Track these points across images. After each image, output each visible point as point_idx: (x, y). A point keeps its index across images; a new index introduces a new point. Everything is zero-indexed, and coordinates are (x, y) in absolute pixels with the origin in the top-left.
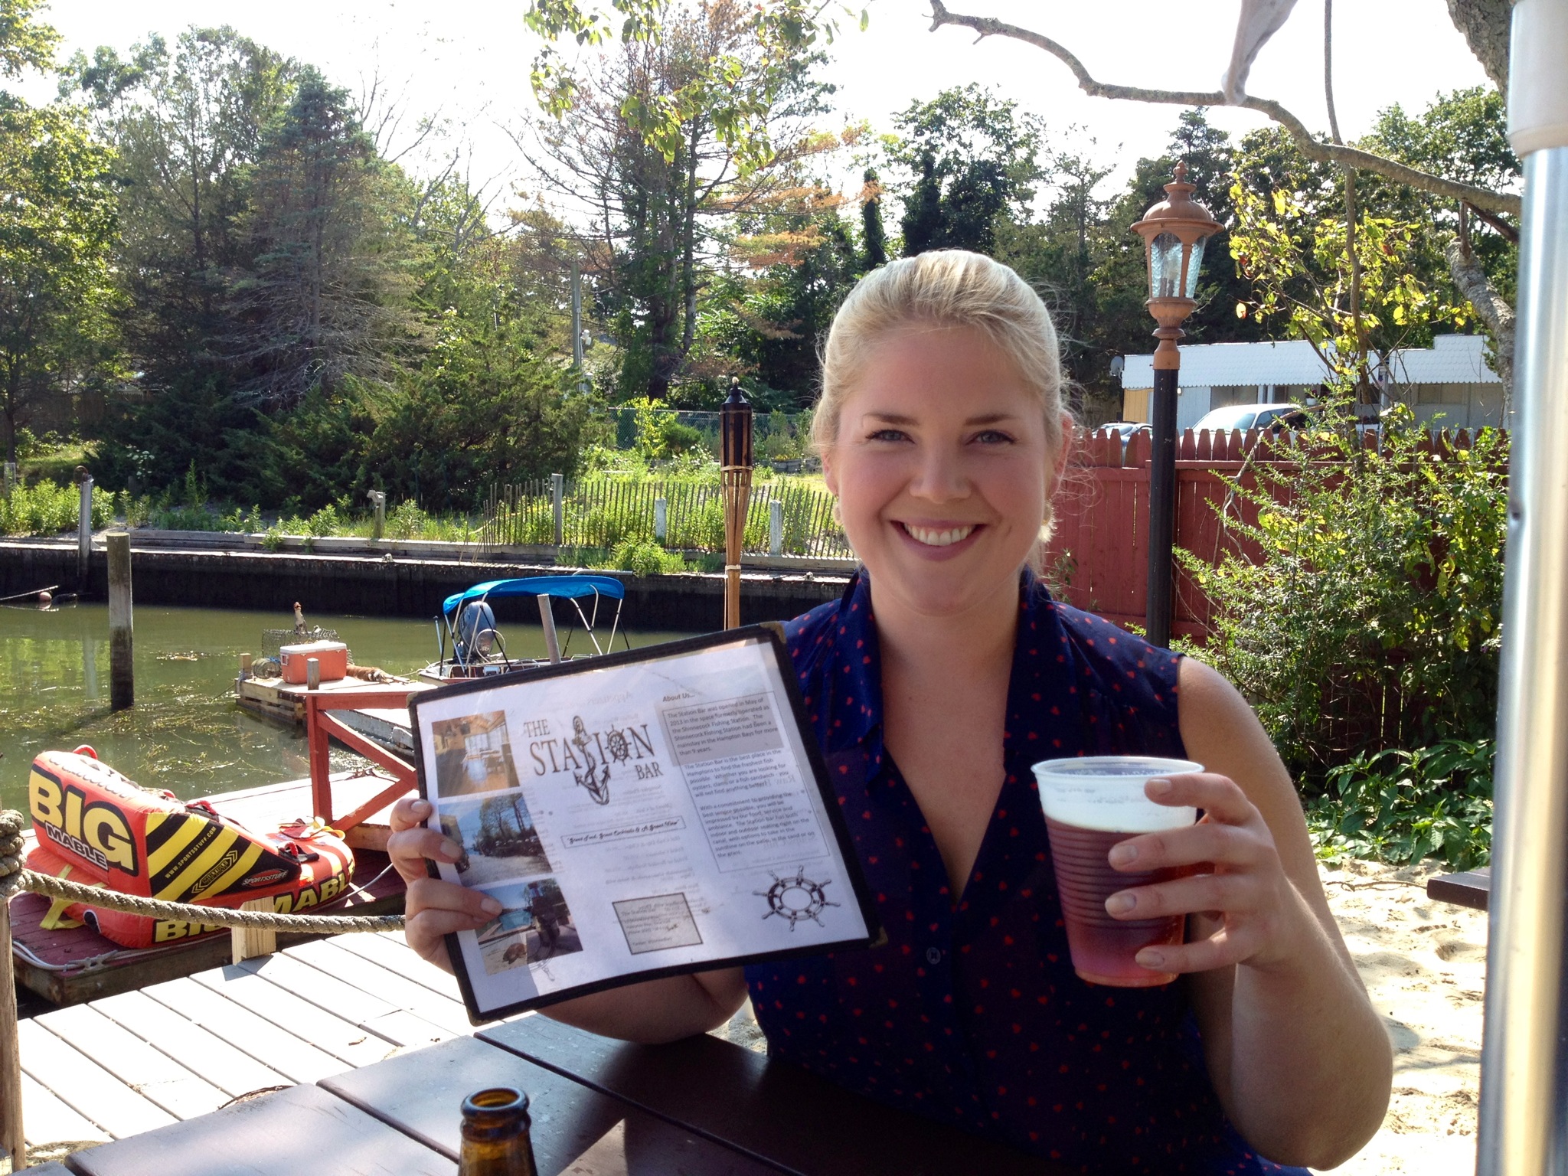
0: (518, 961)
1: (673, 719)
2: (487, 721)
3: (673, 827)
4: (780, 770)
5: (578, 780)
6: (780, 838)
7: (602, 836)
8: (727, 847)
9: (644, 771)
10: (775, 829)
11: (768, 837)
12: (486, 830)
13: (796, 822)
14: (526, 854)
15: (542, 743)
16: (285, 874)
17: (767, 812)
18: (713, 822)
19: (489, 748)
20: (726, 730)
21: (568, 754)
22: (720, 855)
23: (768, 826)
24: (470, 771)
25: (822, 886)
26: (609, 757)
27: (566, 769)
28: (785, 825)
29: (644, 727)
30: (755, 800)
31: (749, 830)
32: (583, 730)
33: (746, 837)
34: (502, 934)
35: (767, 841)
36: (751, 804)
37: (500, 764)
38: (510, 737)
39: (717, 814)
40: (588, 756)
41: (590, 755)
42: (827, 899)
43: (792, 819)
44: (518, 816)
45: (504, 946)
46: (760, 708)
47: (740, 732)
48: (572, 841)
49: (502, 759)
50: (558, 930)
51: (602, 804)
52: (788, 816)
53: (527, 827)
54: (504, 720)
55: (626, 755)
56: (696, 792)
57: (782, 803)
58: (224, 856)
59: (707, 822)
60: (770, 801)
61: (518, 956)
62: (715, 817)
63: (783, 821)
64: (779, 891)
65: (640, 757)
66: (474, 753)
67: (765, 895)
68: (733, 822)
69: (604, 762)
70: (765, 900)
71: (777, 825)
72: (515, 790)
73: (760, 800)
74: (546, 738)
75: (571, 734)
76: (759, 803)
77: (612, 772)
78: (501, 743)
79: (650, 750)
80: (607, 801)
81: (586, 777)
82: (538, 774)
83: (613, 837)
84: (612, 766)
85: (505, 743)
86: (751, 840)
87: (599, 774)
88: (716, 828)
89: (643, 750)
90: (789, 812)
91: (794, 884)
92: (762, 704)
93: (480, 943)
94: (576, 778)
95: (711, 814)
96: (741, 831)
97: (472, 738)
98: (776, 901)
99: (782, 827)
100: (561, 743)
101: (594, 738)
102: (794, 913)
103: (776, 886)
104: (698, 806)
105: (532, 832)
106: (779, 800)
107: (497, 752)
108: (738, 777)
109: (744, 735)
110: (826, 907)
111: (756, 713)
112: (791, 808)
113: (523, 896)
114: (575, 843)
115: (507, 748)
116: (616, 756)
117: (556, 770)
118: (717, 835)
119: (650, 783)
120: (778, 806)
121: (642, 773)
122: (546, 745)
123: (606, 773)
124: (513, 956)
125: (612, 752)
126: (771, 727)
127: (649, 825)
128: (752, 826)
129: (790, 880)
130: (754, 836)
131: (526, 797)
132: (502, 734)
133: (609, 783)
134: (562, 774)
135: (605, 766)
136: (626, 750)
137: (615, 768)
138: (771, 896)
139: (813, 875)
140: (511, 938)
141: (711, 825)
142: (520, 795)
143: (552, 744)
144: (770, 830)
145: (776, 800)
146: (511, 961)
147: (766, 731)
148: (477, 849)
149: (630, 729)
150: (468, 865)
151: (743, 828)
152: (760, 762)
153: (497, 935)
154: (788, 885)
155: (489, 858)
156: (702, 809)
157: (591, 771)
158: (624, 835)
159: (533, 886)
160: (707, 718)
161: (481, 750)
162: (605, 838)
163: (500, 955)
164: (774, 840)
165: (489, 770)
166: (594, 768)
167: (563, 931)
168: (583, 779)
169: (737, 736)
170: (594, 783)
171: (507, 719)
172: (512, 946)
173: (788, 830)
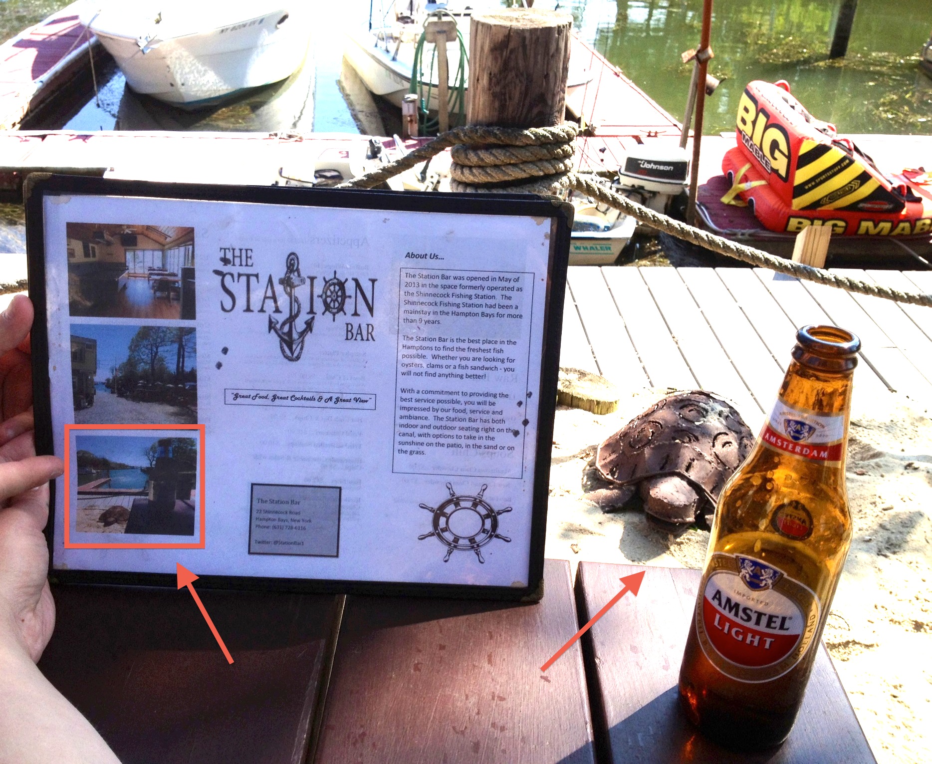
0: (116, 526)
1: (409, 280)
2: (166, 237)
3: (361, 405)
4: (507, 365)
5: (271, 325)
6: (475, 446)
7: (275, 397)
8: (412, 443)
9: (355, 331)
10: (474, 434)
11: (463, 442)
12: (131, 363)
13: (499, 430)
14: (171, 403)
15: (239, 275)
16: (891, 206)
17: (473, 412)
18: (409, 409)
19: (163, 268)
20: (465, 305)
21: (269, 294)
22: (400, 451)
23: (467, 429)
24: (129, 291)
25: (499, 513)
26: (319, 306)
27: (262, 310)
28: (486, 430)
29: (373, 281)
30: (464, 394)
31: (446, 428)
32: (298, 270)
33: (437, 436)
34: (107, 490)
35: (459, 446)
36: (459, 398)
37: (176, 290)
38: (196, 260)
39: (417, 401)
40: (293, 300)
41: (296, 300)
42: (499, 531)
43: (496, 426)
44: (181, 355)
45: (104, 504)
46: (512, 289)
47: (479, 310)
48: (236, 396)
49: (180, 284)
50: (174, 503)
51: (291, 359)
52: (494, 421)
53: (187, 369)
54: (193, 240)
55: (341, 309)
56: (405, 370)
57: (494, 404)
58: (850, 183)
59: (403, 408)
60: (481, 399)
61: (116, 521)
62: (413, 404)
63: (487, 425)
64: (449, 509)
65: (356, 314)
66: (139, 271)
67: (432, 510)
68: (430, 415)
69: (311, 311)
70: (431, 516)
71: (477, 430)
72: (187, 323)
73: (471, 395)
74: (244, 270)
75: (279, 271)
76: (468, 399)
77: (316, 325)
78: (181, 265)
79: (371, 310)
80: (298, 358)
81: (284, 324)
82: (223, 309)
83: (288, 402)
84: (319, 318)
85: (189, 266)
86: (442, 441)
87: (300, 324)
88: (410, 417)
89: (362, 308)
90: (497, 417)
91: (469, 504)
92: (517, 285)
93: (79, 493)
94: (270, 322)
95: (410, 400)
96: (436, 427)
97: (140, 254)
98: (442, 520)
99: (483, 434)
100: (264, 280)
101: (308, 281)
102: (456, 540)
103: (448, 502)
104: (399, 387)
105: (192, 376)
106: (492, 399)
107: (174, 275)
108: (457, 362)
109: (483, 314)
110: (494, 540)
111: (504, 292)
112: (501, 413)
113: (147, 454)
114: (239, 400)
115: (189, 274)
116: (327, 307)
117: (248, 309)
118: (407, 426)
119: (357, 346)
120: (487, 408)
121: (350, 334)
122: (243, 279)
123: (309, 325)
124: (112, 519)
125: (325, 302)
126: (517, 312)
127: (335, 396)
128: (449, 424)
129: (466, 498)
130: (449, 436)
131: (198, 334)
132: (186, 256)
133: (308, 337)
134: (255, 316)
135: (311, 316)
136: (342, 303)
137: (323, 321)
138: (439, 513)
139: (495, 498)
140: (115, 498)
141: (405, 413)
142: (192, 331)
143: (253, 279)
144: (468, 433)
145: (489, 399)
146: (107, 524)
147: (509, 315)
148: (110, 386)
149: (356, 280)
150: (91, 402)
151: (439, 423)
152: (489, 351)
153: (101, 490)
154: (463, 504)
155: (123, 400)
156: (403, 391)
157: (292, 318)
158: (303, 402)
159: (165, 443)
160: (450, 287)
161: (150, 269)
162: (277, 402)
163: (97, 513)
164: (468, 446)
165: (158, 294)
166: (297, 315)
167: (179, 505)
168: (278, 326)
169: (476, 314)
170: (290, 333)
171: (197, 240)
172: (114, 507)
173: (488, 438)
